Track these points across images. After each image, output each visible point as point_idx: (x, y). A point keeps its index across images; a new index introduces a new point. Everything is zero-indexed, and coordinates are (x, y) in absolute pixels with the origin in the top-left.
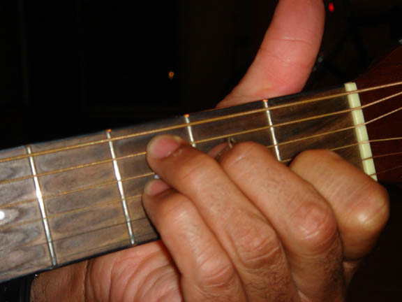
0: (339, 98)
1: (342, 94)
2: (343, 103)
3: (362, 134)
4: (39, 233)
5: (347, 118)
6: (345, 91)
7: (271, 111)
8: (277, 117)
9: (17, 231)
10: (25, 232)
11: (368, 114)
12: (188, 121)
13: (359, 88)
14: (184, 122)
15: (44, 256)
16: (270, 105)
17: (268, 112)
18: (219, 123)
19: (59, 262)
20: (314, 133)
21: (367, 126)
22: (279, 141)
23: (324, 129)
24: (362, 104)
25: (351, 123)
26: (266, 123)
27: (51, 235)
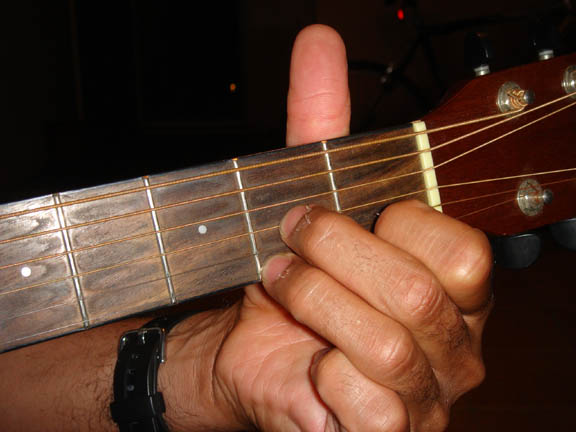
0: (407, 140)
1: (410, 135)
2: (410, 146)
3: (430, 179)
4: (70, 292)
5: (414, 161)
6: (413, 132)
7: (330, 154)
8: (337, 160)
9: (45, 289)
10: (54, 291)
11: (437, 157)
12: (236, 166)
13: (428, 128)
14: (232, 167)
15: (76, 316)
16: (329, 147)
17: (327, 155)
18: (271, 169)
19: (91, 323)
20: (379, 177)
21: (436, 170)
22: (339, 187)
23: (389, 173)
24: (431, 146)
25: (419, 167)
26: (324, 168)
27: (81, 293)
